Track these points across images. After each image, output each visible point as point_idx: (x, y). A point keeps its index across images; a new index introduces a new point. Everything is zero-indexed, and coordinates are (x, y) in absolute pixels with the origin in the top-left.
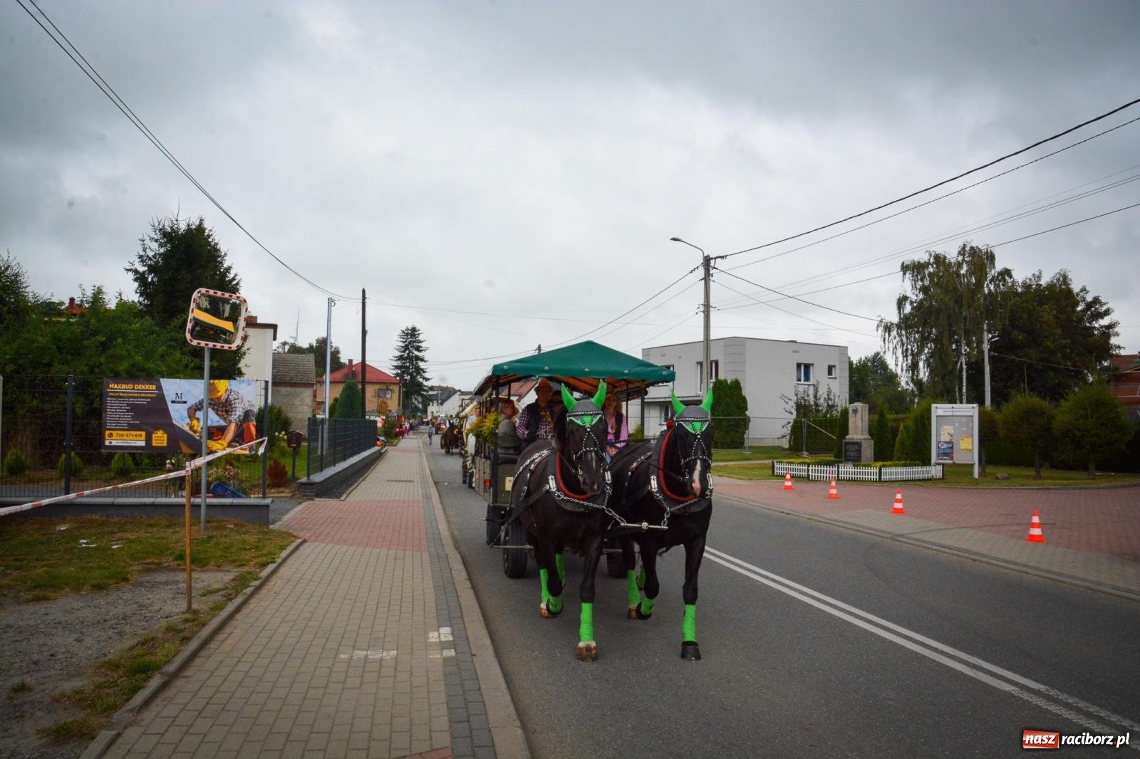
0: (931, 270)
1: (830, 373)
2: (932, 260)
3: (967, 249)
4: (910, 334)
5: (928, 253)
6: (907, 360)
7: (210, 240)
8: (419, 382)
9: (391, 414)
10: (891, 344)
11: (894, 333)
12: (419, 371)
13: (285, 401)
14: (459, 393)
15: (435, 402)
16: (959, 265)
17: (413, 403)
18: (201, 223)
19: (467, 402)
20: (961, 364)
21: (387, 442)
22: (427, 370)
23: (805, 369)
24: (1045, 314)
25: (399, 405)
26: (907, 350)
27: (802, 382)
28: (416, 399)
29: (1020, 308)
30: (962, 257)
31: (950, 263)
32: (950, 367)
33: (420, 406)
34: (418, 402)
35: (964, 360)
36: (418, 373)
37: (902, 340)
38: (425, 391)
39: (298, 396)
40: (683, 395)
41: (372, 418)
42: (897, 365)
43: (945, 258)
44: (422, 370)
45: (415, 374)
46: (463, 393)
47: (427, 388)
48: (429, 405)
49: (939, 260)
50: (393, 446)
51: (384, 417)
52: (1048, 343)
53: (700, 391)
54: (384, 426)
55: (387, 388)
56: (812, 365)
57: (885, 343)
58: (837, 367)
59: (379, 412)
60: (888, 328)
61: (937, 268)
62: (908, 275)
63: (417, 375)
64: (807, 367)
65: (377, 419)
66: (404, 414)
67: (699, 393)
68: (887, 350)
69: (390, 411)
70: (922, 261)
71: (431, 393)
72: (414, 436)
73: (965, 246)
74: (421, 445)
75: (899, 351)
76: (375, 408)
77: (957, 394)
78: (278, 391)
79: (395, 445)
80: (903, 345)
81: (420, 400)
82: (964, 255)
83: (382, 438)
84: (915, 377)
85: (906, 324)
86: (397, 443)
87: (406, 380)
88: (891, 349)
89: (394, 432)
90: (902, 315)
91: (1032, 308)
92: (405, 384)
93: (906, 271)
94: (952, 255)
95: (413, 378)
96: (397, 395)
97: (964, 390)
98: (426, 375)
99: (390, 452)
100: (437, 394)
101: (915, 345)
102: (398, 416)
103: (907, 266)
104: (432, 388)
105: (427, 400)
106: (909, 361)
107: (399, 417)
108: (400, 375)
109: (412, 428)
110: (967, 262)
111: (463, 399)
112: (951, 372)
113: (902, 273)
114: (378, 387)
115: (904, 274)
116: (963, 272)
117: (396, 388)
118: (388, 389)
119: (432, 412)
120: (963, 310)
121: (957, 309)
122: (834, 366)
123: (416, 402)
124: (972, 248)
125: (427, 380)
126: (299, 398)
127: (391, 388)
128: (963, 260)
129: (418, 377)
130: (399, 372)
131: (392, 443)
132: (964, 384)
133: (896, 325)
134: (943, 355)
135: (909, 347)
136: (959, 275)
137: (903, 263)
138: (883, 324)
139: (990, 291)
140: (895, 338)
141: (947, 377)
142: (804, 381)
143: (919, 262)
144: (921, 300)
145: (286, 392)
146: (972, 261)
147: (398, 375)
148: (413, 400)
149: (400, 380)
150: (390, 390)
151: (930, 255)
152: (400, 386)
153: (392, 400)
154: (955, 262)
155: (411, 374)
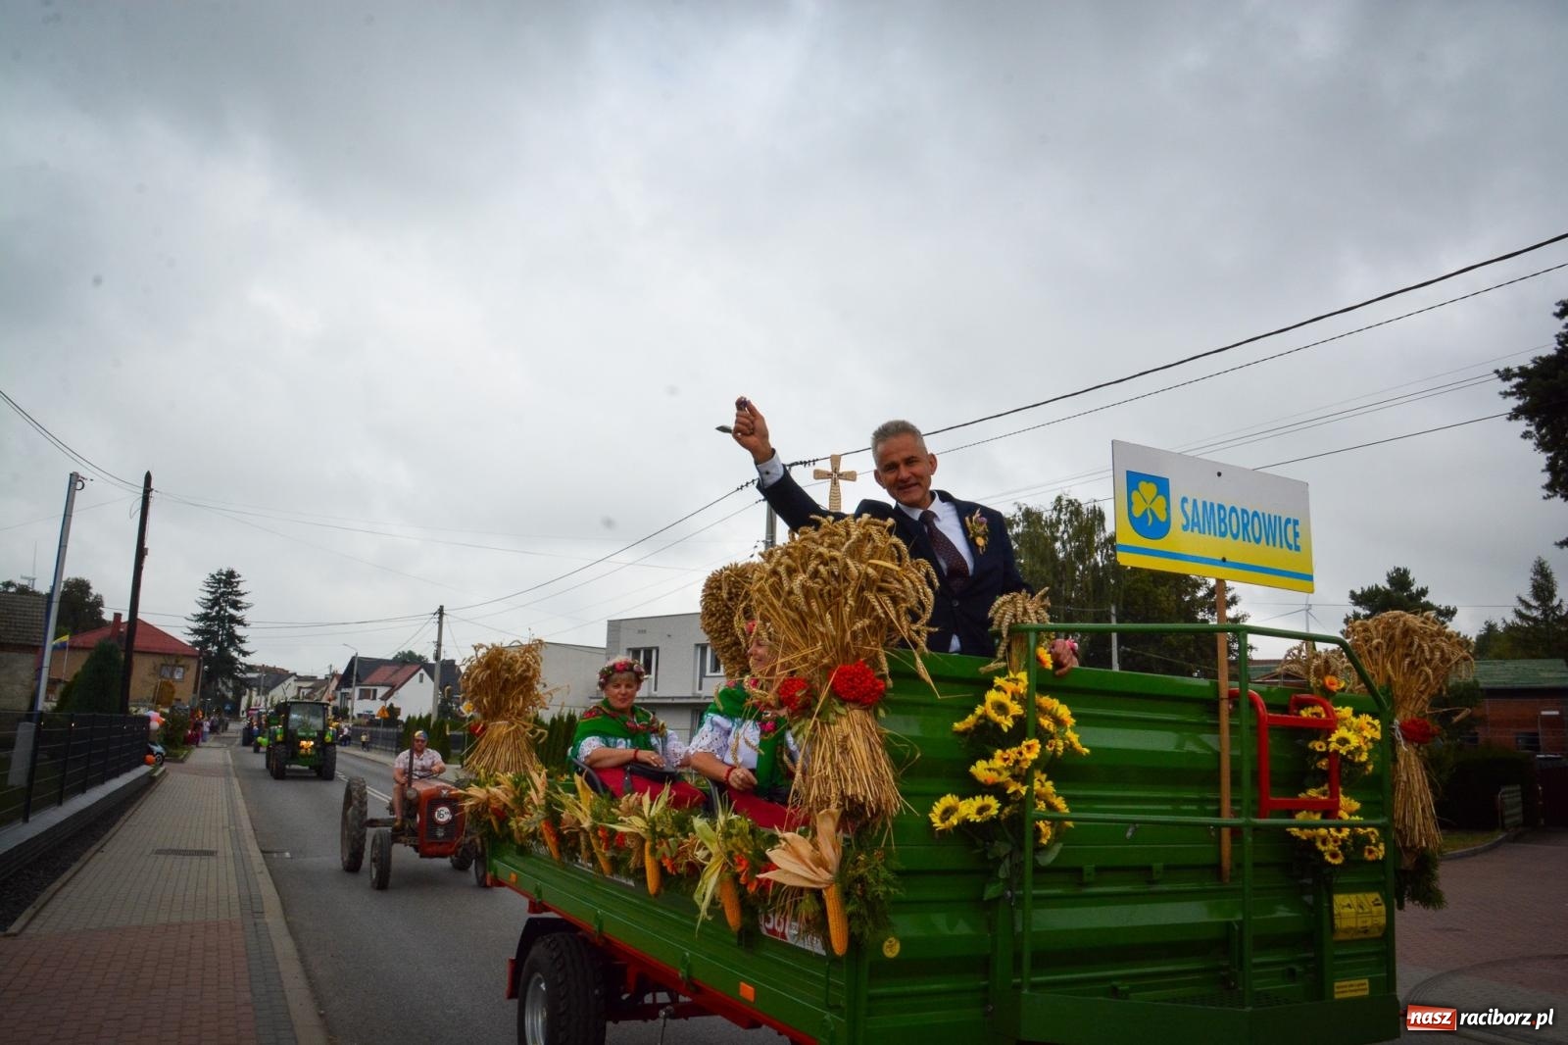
0: (1019, 530)
2: (1020, 515)
3: (1064, 503)
5: (1016, 506)
8: (233, 657)
9: (181, 707)
12: (234, 640)
14: (293, 678)
15: (255, 689)
16: (1054, 526)
17: (219, 690)
19: (306, 692)
21: (167, 755)
22: (247, 640)
24: (1163, 598)
25: (195, 691)
28: (224, 683)
29: (1135, 589)
30: (1057, 513)
31: (1046, 522)
33: (230, 695)
34: (228, 689)
36: (232, 642)
38: (241, 671)
40: (672, 695)
41: (143, 711)
43: (1039, 516)
44: (239, 638)
45: (226, 644)
46: (300, 679)
47: (244, 668)
48: (245, 693)
49: (1031, 517)
50: (173, 761)
51: (167, 711)
52: (1171, 637)
53: (700, 688)
54: (163, 725)
55: (177, 661)
59: (157, 702)
61: (1028, 526)
63: (228, 646)
65: (153, 714)
66: (202, 705)
67: (698, 692)
69: (179, 700)
71: (250, 675)
72: (216, 744)
73: (1059, 499)
74: (229, 760)
79: (182, 761)
81: (230, 684)
82: (1060, 511)
83: (158, 749)
86: (185, 756)
87: (210, 652)
89: (181, 737)
91: (1148, 589)
92: (208, 658)
94: (1048, 514)
95: (222, 650)
96: (193, 677)
98: (244, 647)
99: (171, 775)
100: (259, 678)
102: (192, 709)
104: (251, 668)
105: (242, 687)
107: (194, 711)
108: (203, 645)
109: (213, 729)
110: (1064, 522)
111: (300, 688)
114: (160, 660)
116: (1059, 535)
117: (193, 665)
118: (177, 665)
120: (1063, 588)
123: (223, 689)
124: (1070, 502)
125: (245, 654)
127: (182, 662)
128: (1059, 521)
129: (232, 649)
130: (200, 639)
131: (176, 756)
136: (1056, 539)
139: (1096, 564)
146: (1070, 520)
147: (196, 643)
148: (220, 686)
149: (201, 651)
150: (182, 666)
151: (1020, 509)
152: (199, 662)
153: (184, 682)
154: (1051, 520)
155: (220, 645)
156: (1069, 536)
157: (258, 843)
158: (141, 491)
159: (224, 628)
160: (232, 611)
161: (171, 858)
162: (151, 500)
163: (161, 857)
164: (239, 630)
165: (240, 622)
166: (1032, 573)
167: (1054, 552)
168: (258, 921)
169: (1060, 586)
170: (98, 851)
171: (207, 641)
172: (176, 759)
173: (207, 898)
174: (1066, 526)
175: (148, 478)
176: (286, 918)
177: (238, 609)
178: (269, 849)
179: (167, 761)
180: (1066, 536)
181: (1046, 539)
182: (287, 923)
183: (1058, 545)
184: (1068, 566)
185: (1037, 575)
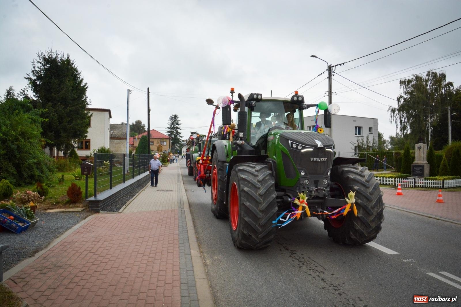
0: (413, 83)
1: (370, 131)
2: (414, 78)
3: (431, 73)
4: (403, 114)
6: (402, 125)
7: (73, 66)
8: (178, 138)
9: (166, 152)
10: (394, 118)
11: (397, 112)
12: (178, 133)
13: (116, 146)
15: (185, 146)
16: (427, 81)
17: (176, 147)
18: (68, 58)
20: (428, 127)
22: (181, 133)
23: (359, 130)
25: (169, 148)
26: (402, 120)
27: (357, 135)
28: (177, 145)
30: (428, 77)
31: (424, 80)
32: (423, 128)
33: (179, 148)
34: (178, 147)
35: (430, 125)
36: (178, 134)
37: (400, 116)
38: (181, 142)
39: (122, 144)
42: (397, 128)
43: (421, 78)
44: (179, 133)
47: (182, 141)
48: (183, 148)
49: (418, 79)
50: (164, 166)
51: (162, 153)
56: (362, 127)
57: (392, 118)
58: (373, 129)
60: (393, 111)
61: (417, 82)
62: (403, 86)
63: (177, 135)
64: (359, 128)
66: (172, 151)
68: (393, 120)
69: (166, 150)
70: (409, 79)
71: (183, 143)
73: (429, 72)
74: (179, 166)
75: (399, 121)
76: (157, 150)
77: (426, 141)
78: (113, 141)
79: (167, 166)
80: (400, 119)
82: (429, 76)
84: (405, 134)
85: (401, 109)
87: (172, 137)
88: (395, 120)
89: (166, 160)
90: (400, 105)
92: (172, 139)
93: (402, 84)
94: (424, 76)
95: (175, 136)
96: (168, 144)
97: (430, 139)
98: (181, 135)
100: (186, 143)
101: (406, 118)
102: (169, 153)
103: (403, 81)
104: (183, 141)
105: (182, 146)
106: (403, 126)
110: (431, 80)
112: (424, 131)
113: (400, 85)
114: (159, 141)
115: (401, 85)
116: (429, 84)
117: (168, 141)
118: (163, 141)
119: (184, 151)
121: (427, 101)
122: (372, 128)
123: (177, 147)
124: (433, 73)
125: (181, 137)
126: (123, 145)
128: (428, 79)
129: (178, 136)
130: (169, 134)
131: (165, 165)
132: (430, 136)
133: (397, 109)
134: (420, 123)
135: (403, 119)
136: (427, 86)
137: (401, 80)
138: (391, 108)
139: (442, 93)
140: (397, 115)
141: (421, 133)
142: (358, 135)
143: (409, 80)
144: (409, 97)
145: (117, 142)
146: (433, 79)
147: (169, 135)
148: (176, 146)
149: (170, 137)
150: (166, 141)
151: (414, 76)
152: (170, 140)
153: (166, 145)
154: (426, 79)
155: (175, 135)
156: (432, 84)
157: (185, 188)
158: (147, 93)
159: (175, 130)
160: (177, 126)
161: (161, 192)
162: (150, 95)
163: (159, 192)
164: (179, 131)
165: (179, 129)
166: (418, 97)
167: (427, 90)
168: (182, 209)
169: (429, 101)
170: (143, 190)
171: (171, 134)
172: (165, 166)
173: (169, 204)
174: (431, 81)
175: (148, 89)
176: (190, 209)
177: (178, 125)
178: (187, 189)
179: (163, 166)
180: (431, 85)
181: (424, 85)
182: (190, 210)
183: (428, 87)
184: (432, 94)
185: (420, 98)
